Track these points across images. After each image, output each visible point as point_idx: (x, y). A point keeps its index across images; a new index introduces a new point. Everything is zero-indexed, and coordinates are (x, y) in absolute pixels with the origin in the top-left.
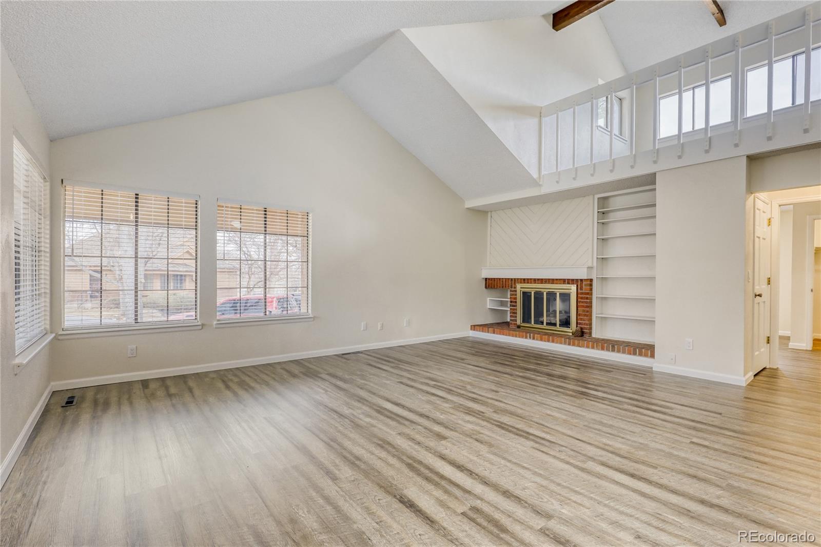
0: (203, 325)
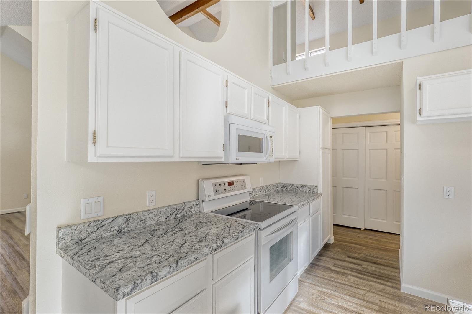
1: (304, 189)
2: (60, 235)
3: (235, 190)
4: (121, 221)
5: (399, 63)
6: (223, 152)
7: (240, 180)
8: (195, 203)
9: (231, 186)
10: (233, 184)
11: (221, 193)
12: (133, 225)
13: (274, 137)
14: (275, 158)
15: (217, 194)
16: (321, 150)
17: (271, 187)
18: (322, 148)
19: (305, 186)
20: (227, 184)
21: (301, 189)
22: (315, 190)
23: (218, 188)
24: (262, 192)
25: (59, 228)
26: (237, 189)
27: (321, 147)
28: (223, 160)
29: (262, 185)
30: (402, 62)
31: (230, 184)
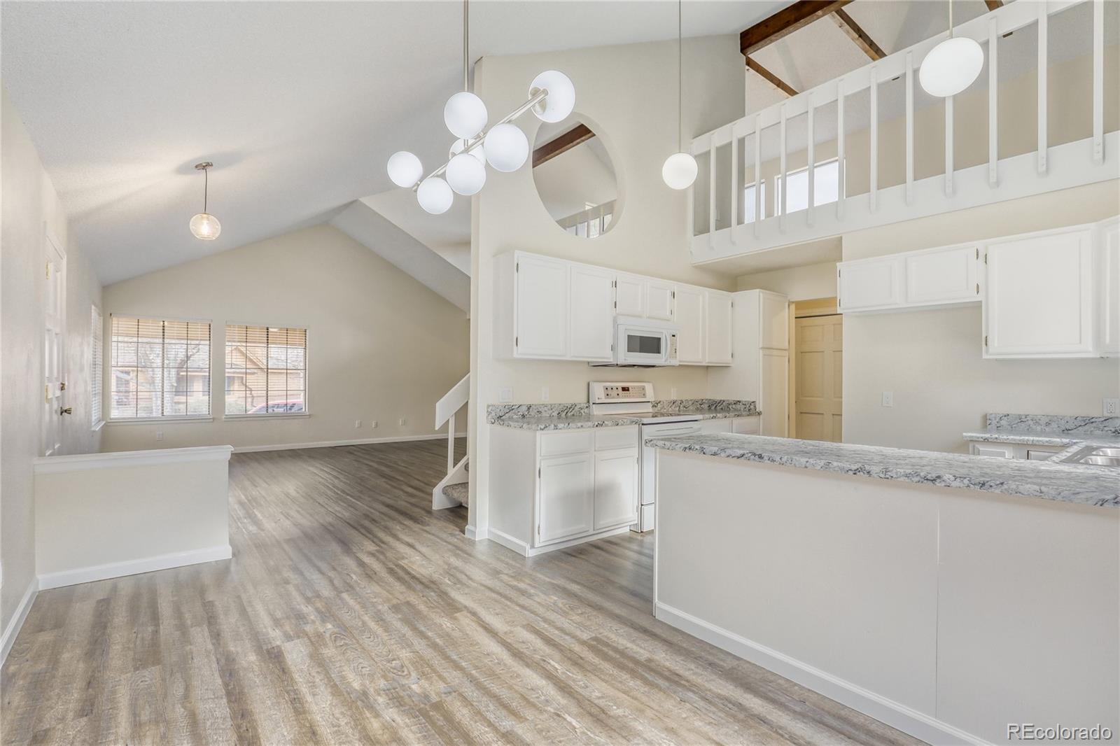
0: (214, 419)
1: (738, 407)
2: (489, 410)
3: (630, 397)
4: (524, 408)
5: (838, 238)
6: (611, 352)
7: (638, 387)
8: (585, 406)
9: (626, 392)
10: (628, 390)
11: (613, 398)
12: (533, 414)
13: (678, 336)
14: (680, 361)
15: (608, 398)
16: (761, 351)
17: (690, 403)
18: (762, 348)
19: (739, 402)
20: (620, 389)
21: (734, 406)
22: (752, 407)
23: (610, 392)
24: (673, 407)
25: (488, 406)
26: (633, 397)
27: (761, 346)
28: (611, 360)
29: (675, 399)
30: (841, 237)
31: (624, 389)
